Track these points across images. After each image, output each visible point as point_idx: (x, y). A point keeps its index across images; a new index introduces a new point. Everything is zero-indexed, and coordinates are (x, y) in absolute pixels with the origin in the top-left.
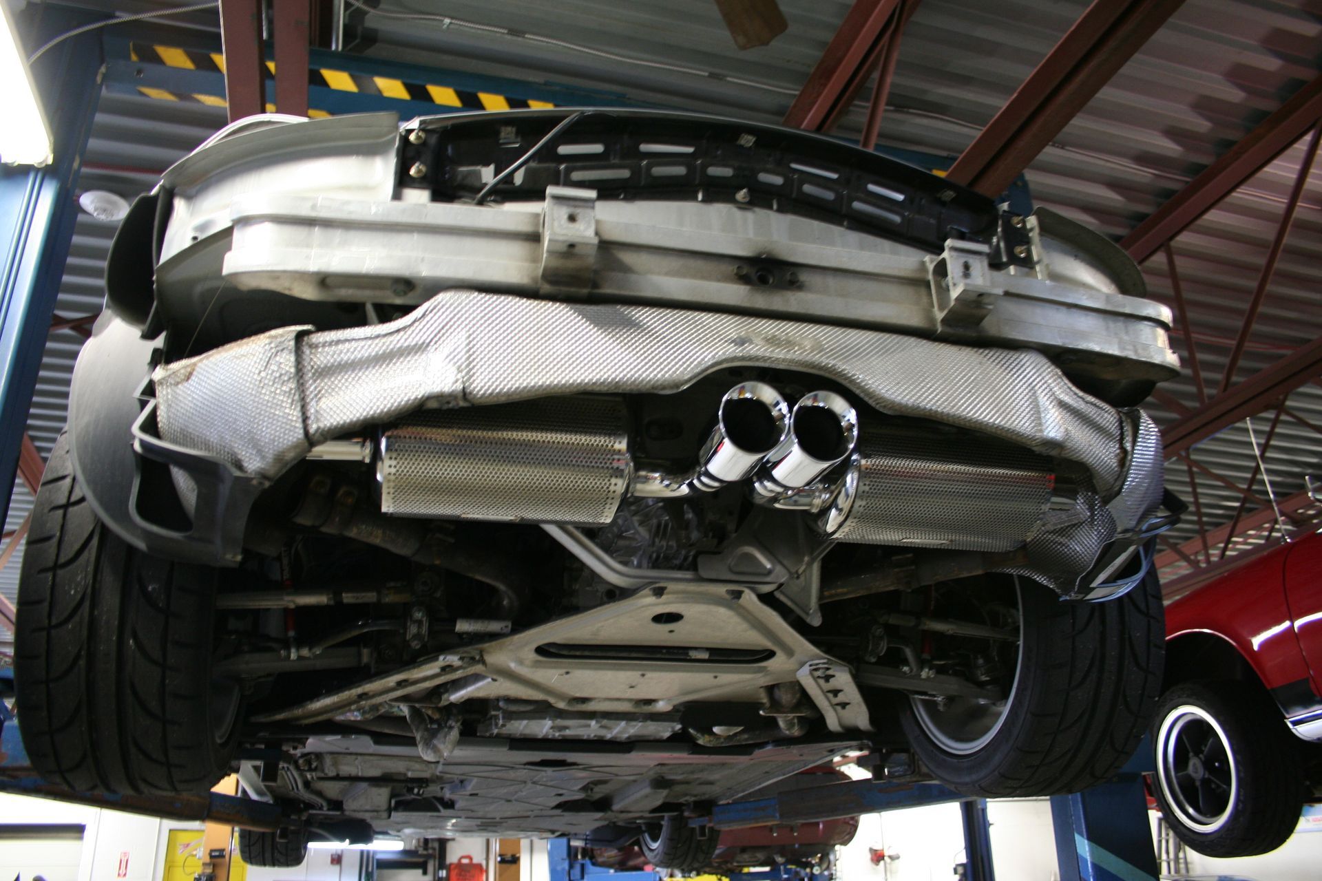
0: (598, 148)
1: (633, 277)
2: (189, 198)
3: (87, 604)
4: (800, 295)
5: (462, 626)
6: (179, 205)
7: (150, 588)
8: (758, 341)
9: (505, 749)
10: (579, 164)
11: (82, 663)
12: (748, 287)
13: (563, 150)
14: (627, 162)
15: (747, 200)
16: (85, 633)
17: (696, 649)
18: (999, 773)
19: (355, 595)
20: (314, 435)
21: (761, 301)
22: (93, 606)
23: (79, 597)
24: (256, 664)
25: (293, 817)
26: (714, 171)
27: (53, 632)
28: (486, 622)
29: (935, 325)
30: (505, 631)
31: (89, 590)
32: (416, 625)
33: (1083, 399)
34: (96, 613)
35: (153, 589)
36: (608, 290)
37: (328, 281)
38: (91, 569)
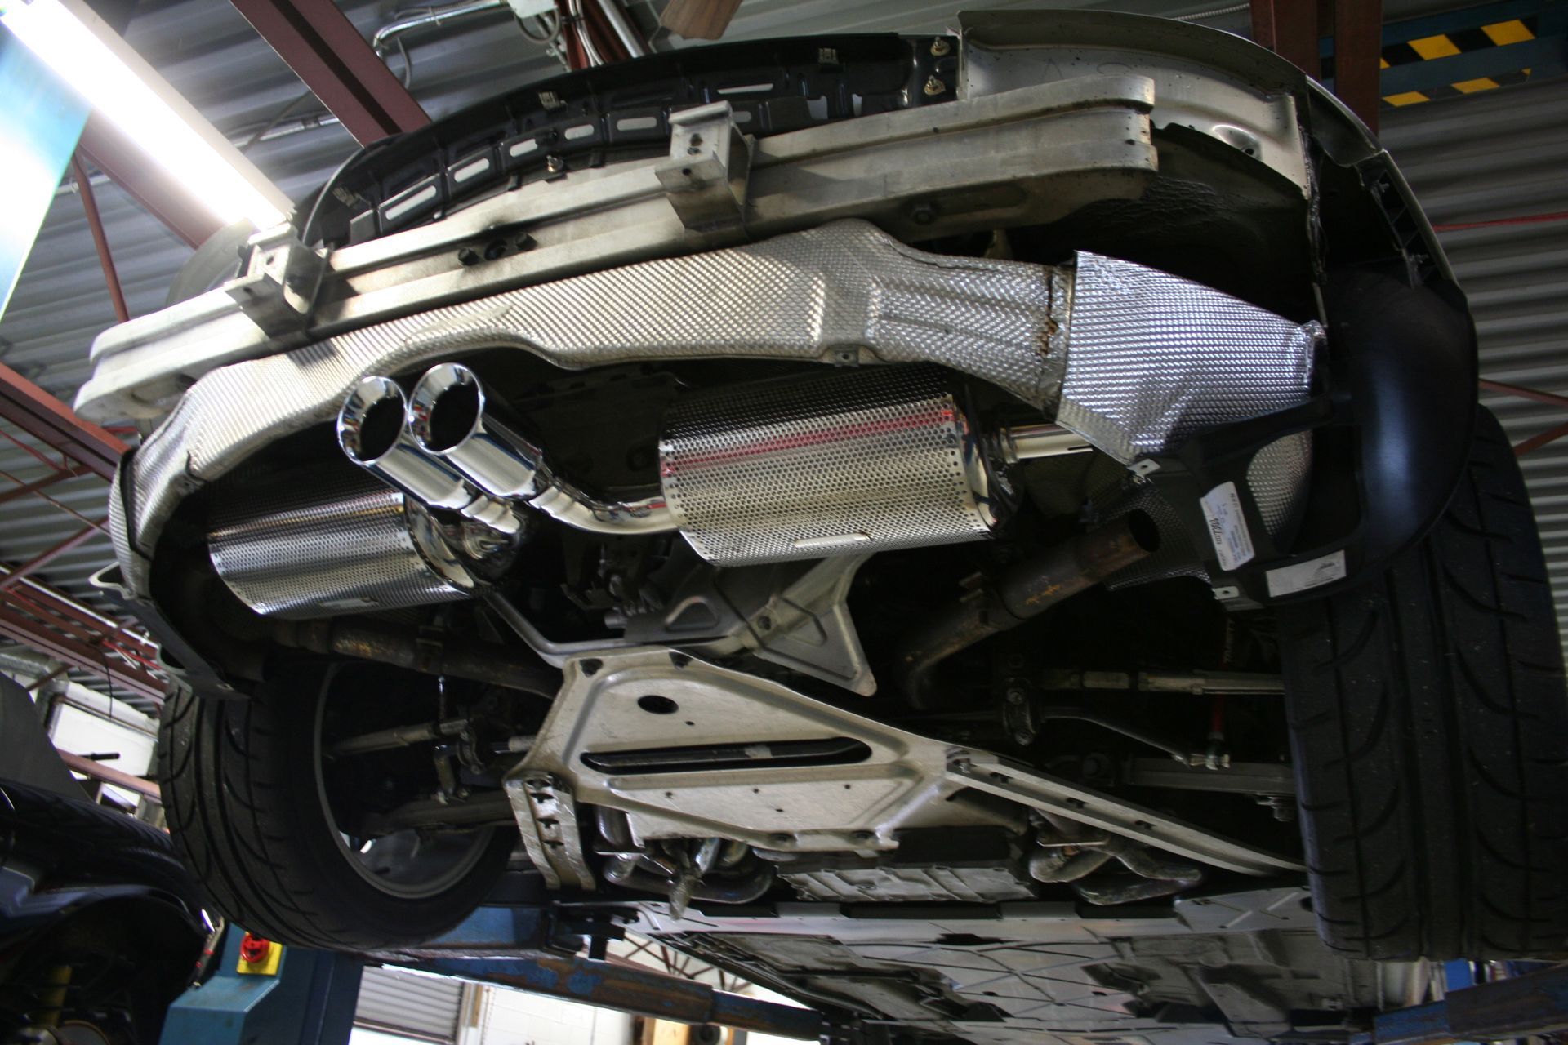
1: (350, 301)
7: (234, 733)
14: (433, 177)
17: (753, 745)
19: (450, 724)
26: (517, 150)
27: (175, 782)
31: (194, 740)
33: (937, 265)
37: (139, 394)
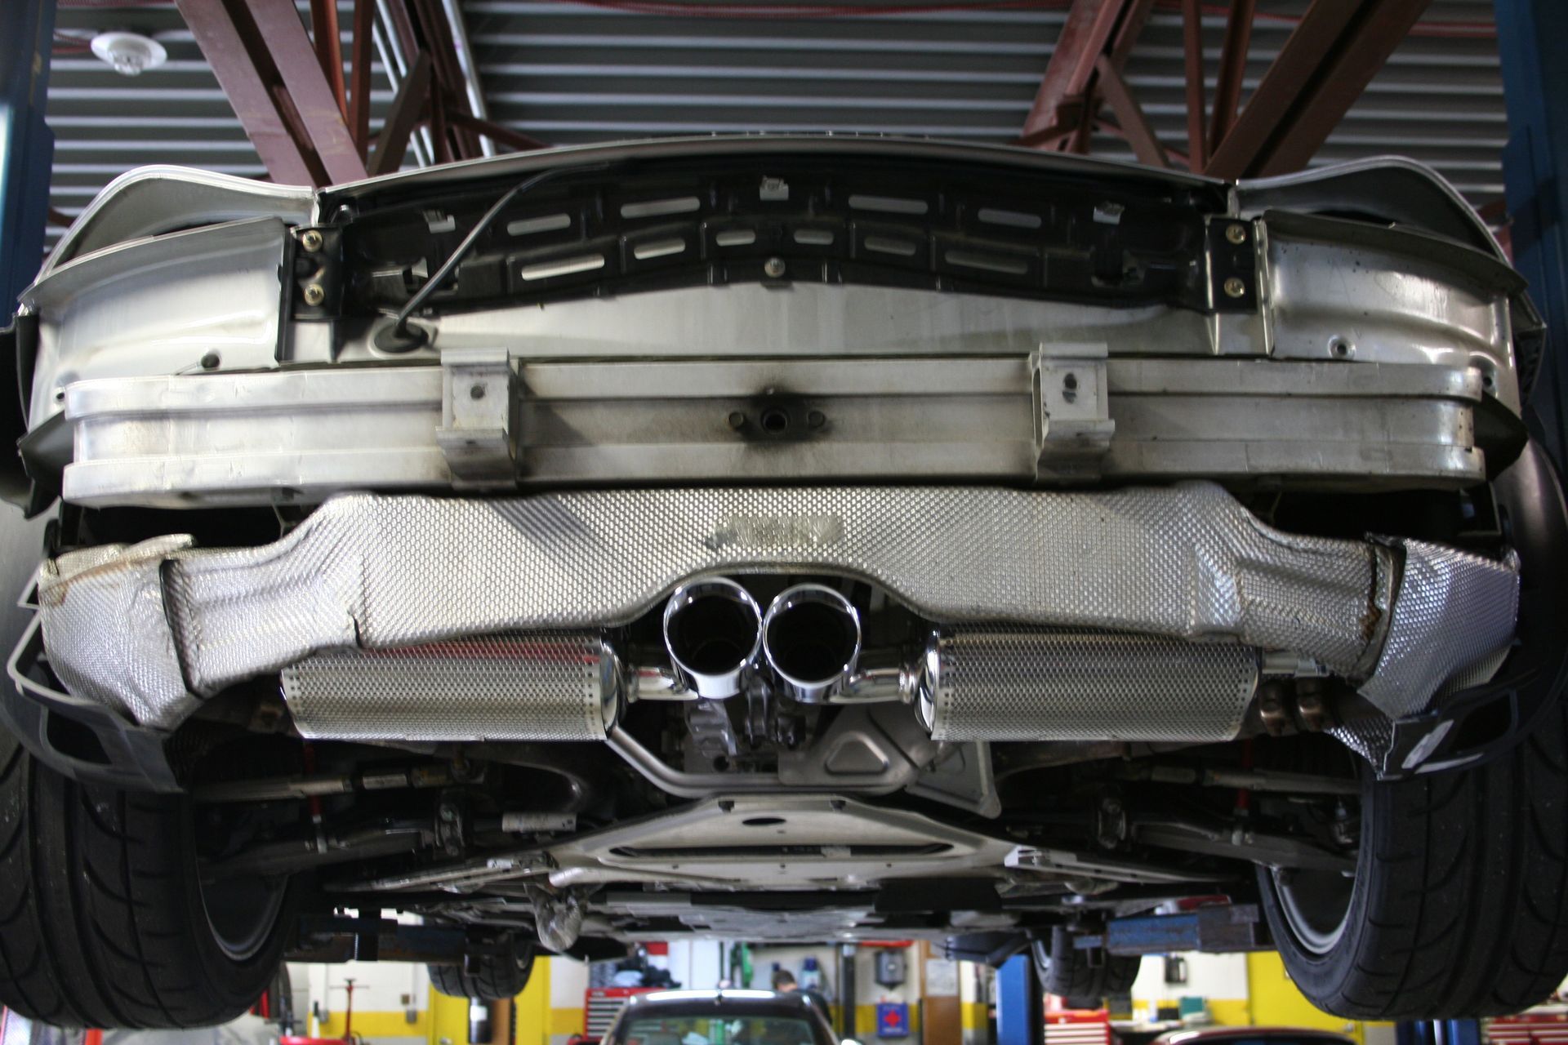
0: (562, 221)
1: (579, 452)
2: (57, 325)
3: (26, 833)
4: (823, 447)
5: (510, 824)
6: (46, 335)
7: (99, 809)
8: (745, 535)
9: (688, 905)
10: (532, 253)
11: (31, 902)
12: (743, 446)
13: (514, 228)
14: (599, 241)
15: (781, 272)
16: (29, 867)
17: (825, 845)
18: (1342, 994)
19: (376, 780)
20: (199, 687)
21: (761, 465)
22: (34, 833)
23: (15, 825)
24: (280, 858)
25: (486, 941)
26: (726, 240)
28: (542, 818)
29: (1030, 468)
30: (568, 827)
31: (27, 815)
32: (448, 827)
33: (1289, 548)
34: (39, 841)
35: (104, 810)
36: (543, 476)
38: (25, 789)
